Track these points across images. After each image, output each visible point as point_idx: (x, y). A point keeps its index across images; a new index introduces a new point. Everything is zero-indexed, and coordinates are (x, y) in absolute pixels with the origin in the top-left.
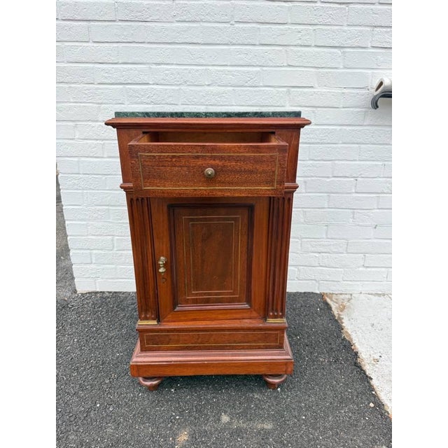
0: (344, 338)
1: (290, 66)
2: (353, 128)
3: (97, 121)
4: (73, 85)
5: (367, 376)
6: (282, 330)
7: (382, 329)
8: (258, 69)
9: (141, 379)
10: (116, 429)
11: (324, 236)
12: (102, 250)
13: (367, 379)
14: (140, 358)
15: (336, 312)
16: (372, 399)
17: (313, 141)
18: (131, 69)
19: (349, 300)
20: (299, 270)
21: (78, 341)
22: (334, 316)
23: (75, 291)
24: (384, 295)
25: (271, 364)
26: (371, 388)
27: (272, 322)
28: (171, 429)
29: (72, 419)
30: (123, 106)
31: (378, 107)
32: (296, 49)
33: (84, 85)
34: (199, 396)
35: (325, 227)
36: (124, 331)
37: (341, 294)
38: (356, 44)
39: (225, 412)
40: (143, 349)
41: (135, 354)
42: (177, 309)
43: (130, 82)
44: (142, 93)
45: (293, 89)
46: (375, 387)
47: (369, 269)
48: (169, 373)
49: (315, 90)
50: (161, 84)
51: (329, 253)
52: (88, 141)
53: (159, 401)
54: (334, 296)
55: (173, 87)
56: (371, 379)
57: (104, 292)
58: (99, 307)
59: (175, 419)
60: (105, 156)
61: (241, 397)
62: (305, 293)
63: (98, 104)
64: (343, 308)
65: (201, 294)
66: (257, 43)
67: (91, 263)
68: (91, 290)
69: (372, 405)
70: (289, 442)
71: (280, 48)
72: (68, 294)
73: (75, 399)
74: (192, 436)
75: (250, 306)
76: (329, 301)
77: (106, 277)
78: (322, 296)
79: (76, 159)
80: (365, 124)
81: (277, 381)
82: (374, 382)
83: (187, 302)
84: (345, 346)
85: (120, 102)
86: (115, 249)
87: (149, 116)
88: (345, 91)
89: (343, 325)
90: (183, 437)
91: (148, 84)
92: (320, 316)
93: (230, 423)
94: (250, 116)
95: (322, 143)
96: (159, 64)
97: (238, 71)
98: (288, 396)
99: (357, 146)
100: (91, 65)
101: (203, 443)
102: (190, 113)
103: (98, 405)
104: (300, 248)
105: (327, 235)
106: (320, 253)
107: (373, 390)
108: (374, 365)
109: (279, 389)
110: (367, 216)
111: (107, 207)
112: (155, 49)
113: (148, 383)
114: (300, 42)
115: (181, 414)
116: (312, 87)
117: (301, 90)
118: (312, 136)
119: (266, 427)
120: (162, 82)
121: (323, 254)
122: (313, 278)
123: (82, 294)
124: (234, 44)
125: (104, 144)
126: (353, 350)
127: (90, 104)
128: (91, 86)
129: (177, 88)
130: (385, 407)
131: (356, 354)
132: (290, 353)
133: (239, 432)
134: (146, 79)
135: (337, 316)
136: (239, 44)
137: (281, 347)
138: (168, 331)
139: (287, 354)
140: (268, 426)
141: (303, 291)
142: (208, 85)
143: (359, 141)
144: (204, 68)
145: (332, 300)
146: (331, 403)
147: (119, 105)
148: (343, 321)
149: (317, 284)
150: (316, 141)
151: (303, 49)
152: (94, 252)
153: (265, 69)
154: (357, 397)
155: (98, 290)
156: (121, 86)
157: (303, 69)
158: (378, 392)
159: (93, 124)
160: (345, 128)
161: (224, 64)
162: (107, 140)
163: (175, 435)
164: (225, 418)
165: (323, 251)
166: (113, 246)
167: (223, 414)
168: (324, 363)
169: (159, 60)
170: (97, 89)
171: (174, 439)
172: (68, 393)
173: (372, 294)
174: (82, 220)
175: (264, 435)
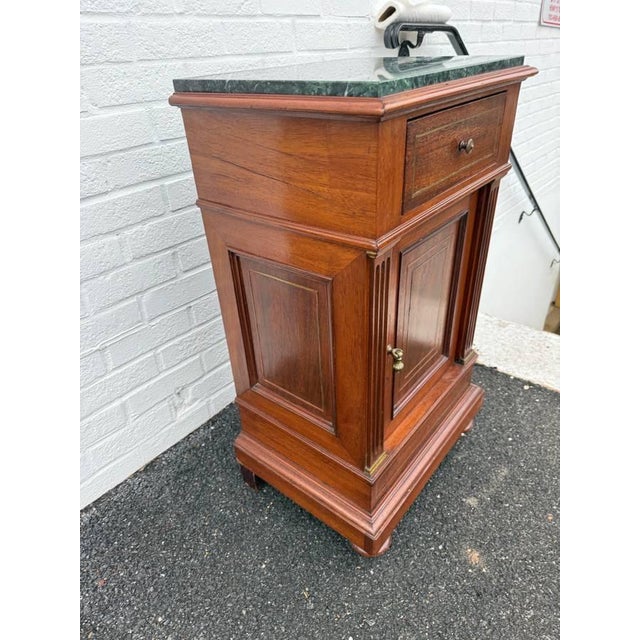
5: (490, 368)
13: (493, 371)
14: (378, 521)
16: (519, 383)
25: (474, 407)
26: (506, 376)
28: (454, 563)
34: (422, 508)
40: (372, 508)
42: (395, 413)
45: (298, 21)
46: (505, 372)
49: (322, 21)
56: (495, 368)
59: (441, 551)
65: (412, 374)
69: (526, 387)
70: (532, 468)
74: (477, 546)
75: (448, 356)
82: (501, 369)
83: (400, 396)
90: (475, 557)
93: (481, 501)
101: (493, 540)
115: (438, 541)
116: (319, 16)
140: (505, 472)
146: (506, 411)
158: (513, 375)
163: (465, 563)
164: (472, 501)
167: (464, 500)
171: (471, 567)
175: (512, 480)
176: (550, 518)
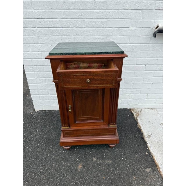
0: (138, 128)
1: (119, 18)
2: (145, 45)
3: (38, 44)
4: (27, 29)
5: (146, 142)
6: (115, 129)
7: (152, 124)
8: (106, 20)
9: (64, 146)
10: (56, 164)
11: (132, 88)
12: (44, 95)
14: (63, 140)
15: (135, 117)
16: (147, 151)
17: (129, 50)
18: (51, 21)
19: (141, 111)
20: (122, 101)
21: (38, 131)
22: (134, 118)
23: (34, 110)
24: (154, 109)
25: (111, 140)
27: (111, 126)
28: (76, 164)
29: (40, 161)
30: (48, 37)
31: (156, 37)
32: (122, 11)
33: (32, 28)
34: (85, 151)
35: (133, 84)
36: (55, 127)
37: (138, 109)
39: (95, 157)
40: (64, 137)
41: (61, 138)
42: (76, 123)
43: (51, 26)
44: (57, 31)
45: (121, 29)
46: (148, 146)
47: (149, 100)
48: (74, 144)
49: (130, 29)
51: (133, 94)
52: (35, 52)
53: (71, 154)
54: (135, 110)
55: (70, 29)
56: (147, 143)
57: (46, 110)
58: (45, 117)
59: (77, 160)
60: (43, 58)
61: (100, 151)
62: (124, 109)
63: (38, 36)
64: (138, 115)
65: (85, 117)
66: (105, 8)
67: (40, 100)
68: (40, 110)
69: (147, 153)
70: (117, 167)
71: (115, 11)
72: (32, 111)
73: (40, 154)
74: (83, 166)
75: (103, 121)
76: (133, 112)
77: (46, 105)
78: (130, 110)
79: (30, 60)
80: (150, 43)
81: (113, 146)
83: (80, 120)
84: (138, 131)
85: (47, 35)
86: (49, 94)
87: (63, 55)
88: (143, 29)
89: (138, 122)
90: (80, 166)
91: (59, 27)
92: (129, 119)
93: (97, 161)
94: (103, 54)
95: (132, 51)
96: (63, 19)
97: (97, 21)
98: (117, 151)
99: (147, 52)
100: (34, 20)
101: (87, 168)
102: (79, 53)
103: (49, 156)
104: (122, 92)
105: (133, 87)
106: (130, 94)
107: (148, 147)
108: (148, 138)
109: (114, 148)
110: (149, 79)
111: (45, 79)
112: (61, 12)
113: (66, 148)
114: (124, 8)
115: (79, 158)
116: (129, 27)
117: (124, 29)
118: (128, 48)
119: (109, 162)
120: (65, 26)
121: (131, 95)
122: (127, 103)
123: (37, 111)
124: (96, 9)
125: (42, 53)
126: (141, 132)
127: (35, 37)
128: (34, 29)
129: (71, 29)
130: (152, 154)
131: (142, 133)
132: (118, 136)
133: (100, 164)
134: (58, 25)
135: (136, 118)
136: (98, 9)
137: (115, 134)
138: (73, 130)
139: (117, 137)
140: (110, 162)
141: (123, 108)
142: (85, 27)
143: (147, 50)
144: (82, 20)
145: (134, 112)
146: (132, 153)
147: (47, 37)
148: (138, 120)
149: (128, 106)
150: (130, 50)
151: (125, 11)
152: (41, 95)
153: (108, 20)
154: (142, 150)
155: (43, 110)
156: (47, 29)
157: (125, 20)
158: (149, 148)
159: (37, 45)
160: (142, 44)
161: (91, 18)
162: (43, 51)
163: (77, 166)
164: (95, 159)
165: (131, 93)
166: (48, 93)
168: (130, 138)
169: (63, 17)
170: (37, 30)
172: (37, 152)
173: (150, 109)
174: (35, 84)
175: (109, 165)
176: (104, 178)
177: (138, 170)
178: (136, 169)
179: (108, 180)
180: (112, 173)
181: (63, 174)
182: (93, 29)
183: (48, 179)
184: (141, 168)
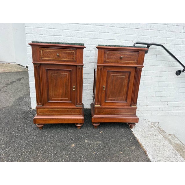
1: (108, 33)
4: (36, 35)
8: (98, 33)
10: (51, 144)
16: (132, 136)
18: (56, 31)
23: (31, 108)
28: (69, 144)
29: (36, 142)
32: (110, 27)
33: (40, 35)
38: (129, 27)
43: (55, 35)
45: (109, 40)
50: (66, 36)
55: (70, 37)
56: (132, 131)
59: (70, 141)
71: (105, 27)
72: (28, 109)
73: (36, 137)
88: (125, 41)
90: (73, 145)
91: (61, 36)
93: (88, 142)
96: (66, 30)
97: (92, 33)
98: (106, 135)
100: (42, 29)
103: (44, 138)
108: (134, 128)
119: (99, 143)
120: (66, 35)
123: (33, 109)
128: (42, 35)
133: (90, 144)
134: (61, 34)
144: (80, 32)
146: (119, 137)
151: (112, 27)
153: (100, 33)
154: (128, 135)
157: (112, 34)
158: (134, 134)
161: (87, 31)
169: (66, 28)
170: (44, 37)
171: (70, 146)
172: (33, 136)
176: (94, 153)
177: (124, 148)
178: (122, 147)
179: (98, 154)
180: (101, 150)
181: (57, 150)
182: (88, 39)
183: (43, 154)
184: (127, 147)
